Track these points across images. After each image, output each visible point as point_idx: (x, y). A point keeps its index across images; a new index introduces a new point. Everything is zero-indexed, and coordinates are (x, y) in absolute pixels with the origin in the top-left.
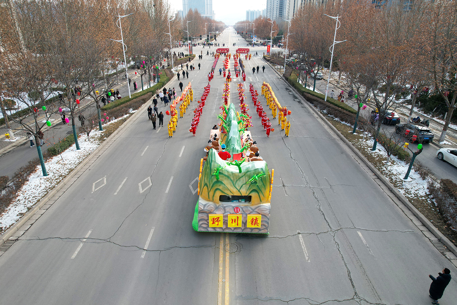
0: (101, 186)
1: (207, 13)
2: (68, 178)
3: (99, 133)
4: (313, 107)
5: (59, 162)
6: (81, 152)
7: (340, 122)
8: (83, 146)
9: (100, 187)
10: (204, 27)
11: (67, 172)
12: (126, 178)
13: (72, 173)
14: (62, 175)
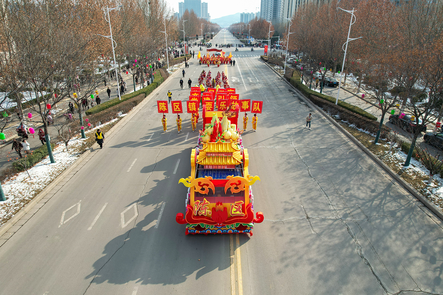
0: (73, 216)
1: (203, 16)
2: (32, 203)
3: (80, 141)
4: (323, 111)
5: (26, 180)
6: (56, 166)
7: (357, 130)
8: (60, 159)
9: (71, 218)
10: (200, 27)
11: (33, 195)
12: (106, 204)
13: (39, 197)
14: (25, 199)
